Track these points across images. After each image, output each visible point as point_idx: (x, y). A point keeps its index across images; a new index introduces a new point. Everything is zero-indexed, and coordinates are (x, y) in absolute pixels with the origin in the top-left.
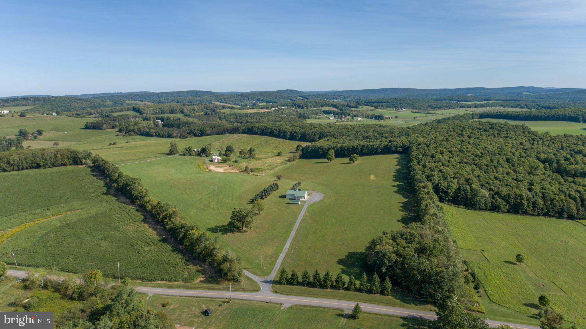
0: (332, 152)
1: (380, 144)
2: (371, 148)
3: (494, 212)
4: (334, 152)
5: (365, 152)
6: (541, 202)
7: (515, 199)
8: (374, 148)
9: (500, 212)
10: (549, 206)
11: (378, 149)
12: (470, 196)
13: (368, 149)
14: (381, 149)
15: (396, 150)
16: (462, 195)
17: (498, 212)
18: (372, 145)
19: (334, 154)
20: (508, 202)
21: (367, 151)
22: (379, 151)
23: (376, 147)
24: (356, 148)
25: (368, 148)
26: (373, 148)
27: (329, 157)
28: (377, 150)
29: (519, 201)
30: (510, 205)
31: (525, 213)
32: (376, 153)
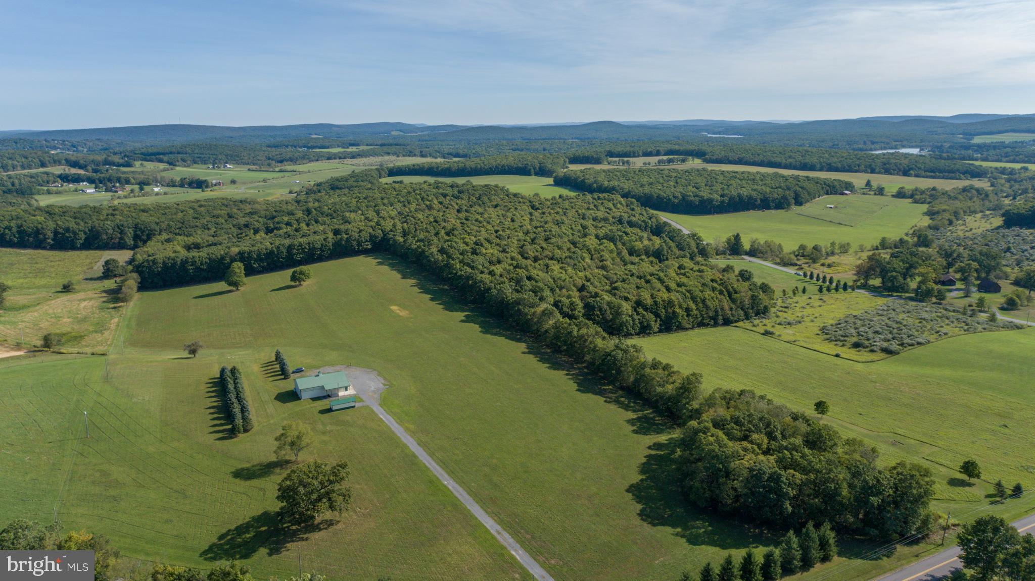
0: (238, 267)
1: (324, 239)
2: (309, 249)
3: (644, 337)
4: (243, 267)
5: (298, 257)
6: (693, 306)
7: (664, 309)
8: (314, 249)
9: (651, 333)
10: (703, 311)
11: (323, 249)
12: (611, 317)
13: (304, 252)
14: (329, 249)
15: (361, 248)
16: (598, 316)
17: (649, 334)
18: (309, 243)
19: (243, 272)
20: (657, 315)
21: (301, 256)
22: (326, 254)
23: (318, 246)
24: (276, 253)
25: (302, 249)
26: (312, 249)
27: (235, 279)
28: (323, 251)
29: (670, 310)
30: (661, 320)
31: (680, 328)
32: (321, 259)
